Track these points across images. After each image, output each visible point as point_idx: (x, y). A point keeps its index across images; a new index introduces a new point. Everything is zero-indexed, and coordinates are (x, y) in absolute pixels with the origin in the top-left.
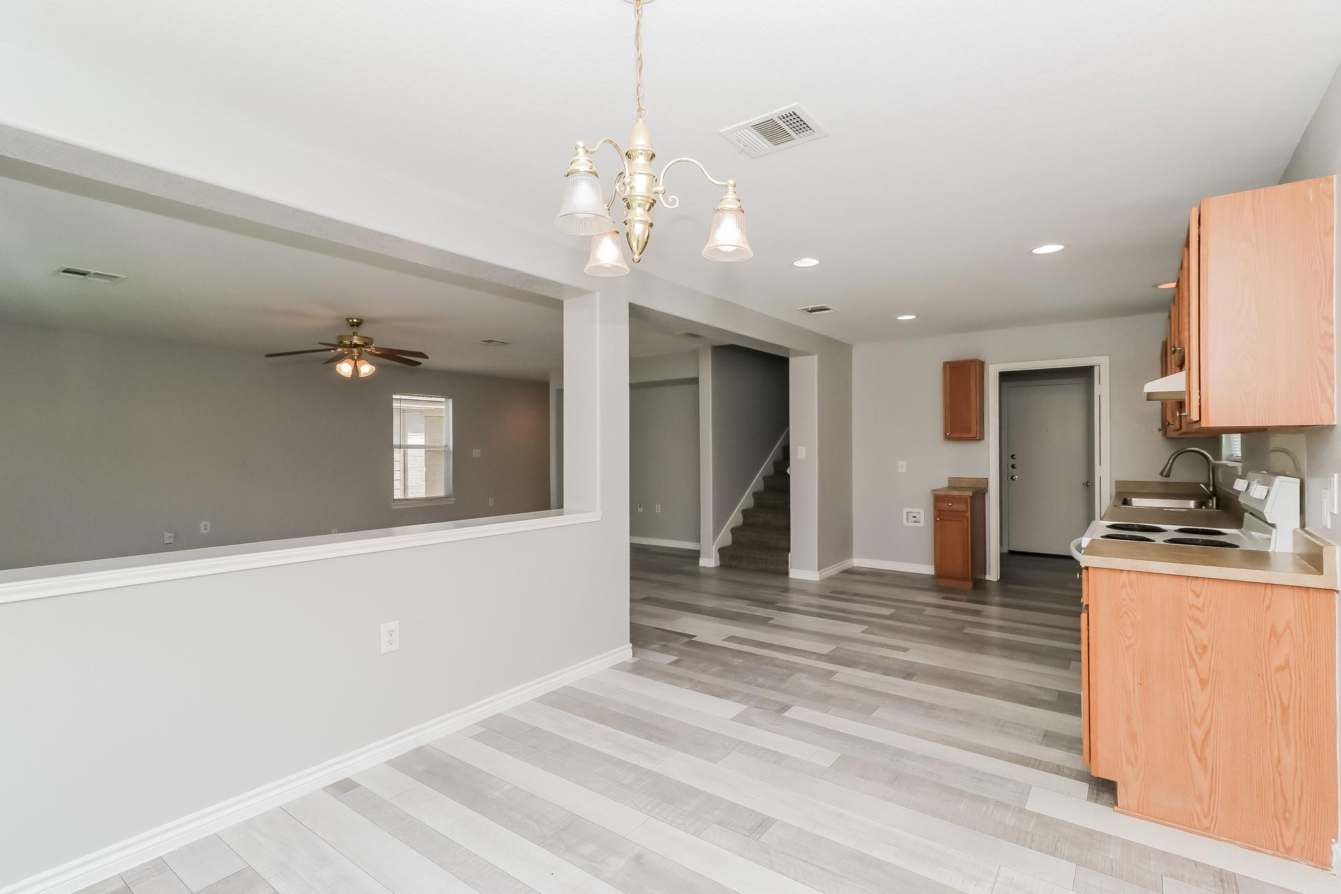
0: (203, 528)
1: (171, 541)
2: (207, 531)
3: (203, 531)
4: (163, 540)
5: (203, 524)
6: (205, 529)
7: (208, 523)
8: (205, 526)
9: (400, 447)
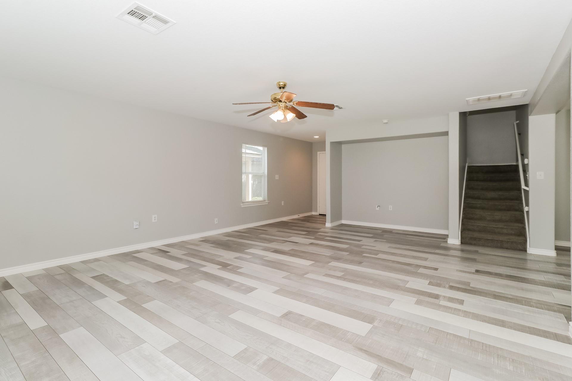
0: (153, 219)
1: (137, 227)
2: (156, 221)
3: (153, 221)
4: (133, 227)
5: (153, 216)
6: (155, 220)
7: (156, 216)
8: (155, 217)
9: (245, 173)
